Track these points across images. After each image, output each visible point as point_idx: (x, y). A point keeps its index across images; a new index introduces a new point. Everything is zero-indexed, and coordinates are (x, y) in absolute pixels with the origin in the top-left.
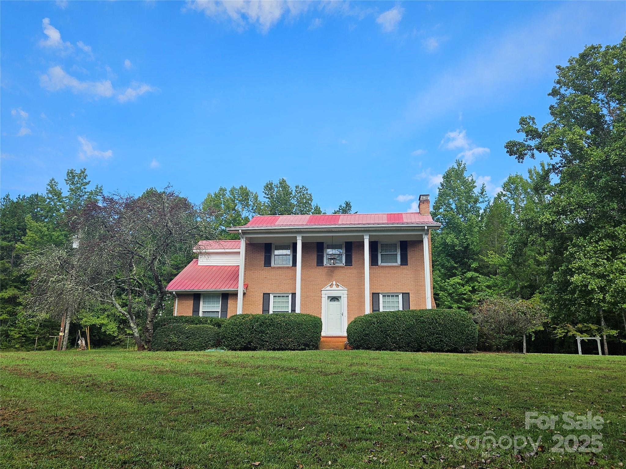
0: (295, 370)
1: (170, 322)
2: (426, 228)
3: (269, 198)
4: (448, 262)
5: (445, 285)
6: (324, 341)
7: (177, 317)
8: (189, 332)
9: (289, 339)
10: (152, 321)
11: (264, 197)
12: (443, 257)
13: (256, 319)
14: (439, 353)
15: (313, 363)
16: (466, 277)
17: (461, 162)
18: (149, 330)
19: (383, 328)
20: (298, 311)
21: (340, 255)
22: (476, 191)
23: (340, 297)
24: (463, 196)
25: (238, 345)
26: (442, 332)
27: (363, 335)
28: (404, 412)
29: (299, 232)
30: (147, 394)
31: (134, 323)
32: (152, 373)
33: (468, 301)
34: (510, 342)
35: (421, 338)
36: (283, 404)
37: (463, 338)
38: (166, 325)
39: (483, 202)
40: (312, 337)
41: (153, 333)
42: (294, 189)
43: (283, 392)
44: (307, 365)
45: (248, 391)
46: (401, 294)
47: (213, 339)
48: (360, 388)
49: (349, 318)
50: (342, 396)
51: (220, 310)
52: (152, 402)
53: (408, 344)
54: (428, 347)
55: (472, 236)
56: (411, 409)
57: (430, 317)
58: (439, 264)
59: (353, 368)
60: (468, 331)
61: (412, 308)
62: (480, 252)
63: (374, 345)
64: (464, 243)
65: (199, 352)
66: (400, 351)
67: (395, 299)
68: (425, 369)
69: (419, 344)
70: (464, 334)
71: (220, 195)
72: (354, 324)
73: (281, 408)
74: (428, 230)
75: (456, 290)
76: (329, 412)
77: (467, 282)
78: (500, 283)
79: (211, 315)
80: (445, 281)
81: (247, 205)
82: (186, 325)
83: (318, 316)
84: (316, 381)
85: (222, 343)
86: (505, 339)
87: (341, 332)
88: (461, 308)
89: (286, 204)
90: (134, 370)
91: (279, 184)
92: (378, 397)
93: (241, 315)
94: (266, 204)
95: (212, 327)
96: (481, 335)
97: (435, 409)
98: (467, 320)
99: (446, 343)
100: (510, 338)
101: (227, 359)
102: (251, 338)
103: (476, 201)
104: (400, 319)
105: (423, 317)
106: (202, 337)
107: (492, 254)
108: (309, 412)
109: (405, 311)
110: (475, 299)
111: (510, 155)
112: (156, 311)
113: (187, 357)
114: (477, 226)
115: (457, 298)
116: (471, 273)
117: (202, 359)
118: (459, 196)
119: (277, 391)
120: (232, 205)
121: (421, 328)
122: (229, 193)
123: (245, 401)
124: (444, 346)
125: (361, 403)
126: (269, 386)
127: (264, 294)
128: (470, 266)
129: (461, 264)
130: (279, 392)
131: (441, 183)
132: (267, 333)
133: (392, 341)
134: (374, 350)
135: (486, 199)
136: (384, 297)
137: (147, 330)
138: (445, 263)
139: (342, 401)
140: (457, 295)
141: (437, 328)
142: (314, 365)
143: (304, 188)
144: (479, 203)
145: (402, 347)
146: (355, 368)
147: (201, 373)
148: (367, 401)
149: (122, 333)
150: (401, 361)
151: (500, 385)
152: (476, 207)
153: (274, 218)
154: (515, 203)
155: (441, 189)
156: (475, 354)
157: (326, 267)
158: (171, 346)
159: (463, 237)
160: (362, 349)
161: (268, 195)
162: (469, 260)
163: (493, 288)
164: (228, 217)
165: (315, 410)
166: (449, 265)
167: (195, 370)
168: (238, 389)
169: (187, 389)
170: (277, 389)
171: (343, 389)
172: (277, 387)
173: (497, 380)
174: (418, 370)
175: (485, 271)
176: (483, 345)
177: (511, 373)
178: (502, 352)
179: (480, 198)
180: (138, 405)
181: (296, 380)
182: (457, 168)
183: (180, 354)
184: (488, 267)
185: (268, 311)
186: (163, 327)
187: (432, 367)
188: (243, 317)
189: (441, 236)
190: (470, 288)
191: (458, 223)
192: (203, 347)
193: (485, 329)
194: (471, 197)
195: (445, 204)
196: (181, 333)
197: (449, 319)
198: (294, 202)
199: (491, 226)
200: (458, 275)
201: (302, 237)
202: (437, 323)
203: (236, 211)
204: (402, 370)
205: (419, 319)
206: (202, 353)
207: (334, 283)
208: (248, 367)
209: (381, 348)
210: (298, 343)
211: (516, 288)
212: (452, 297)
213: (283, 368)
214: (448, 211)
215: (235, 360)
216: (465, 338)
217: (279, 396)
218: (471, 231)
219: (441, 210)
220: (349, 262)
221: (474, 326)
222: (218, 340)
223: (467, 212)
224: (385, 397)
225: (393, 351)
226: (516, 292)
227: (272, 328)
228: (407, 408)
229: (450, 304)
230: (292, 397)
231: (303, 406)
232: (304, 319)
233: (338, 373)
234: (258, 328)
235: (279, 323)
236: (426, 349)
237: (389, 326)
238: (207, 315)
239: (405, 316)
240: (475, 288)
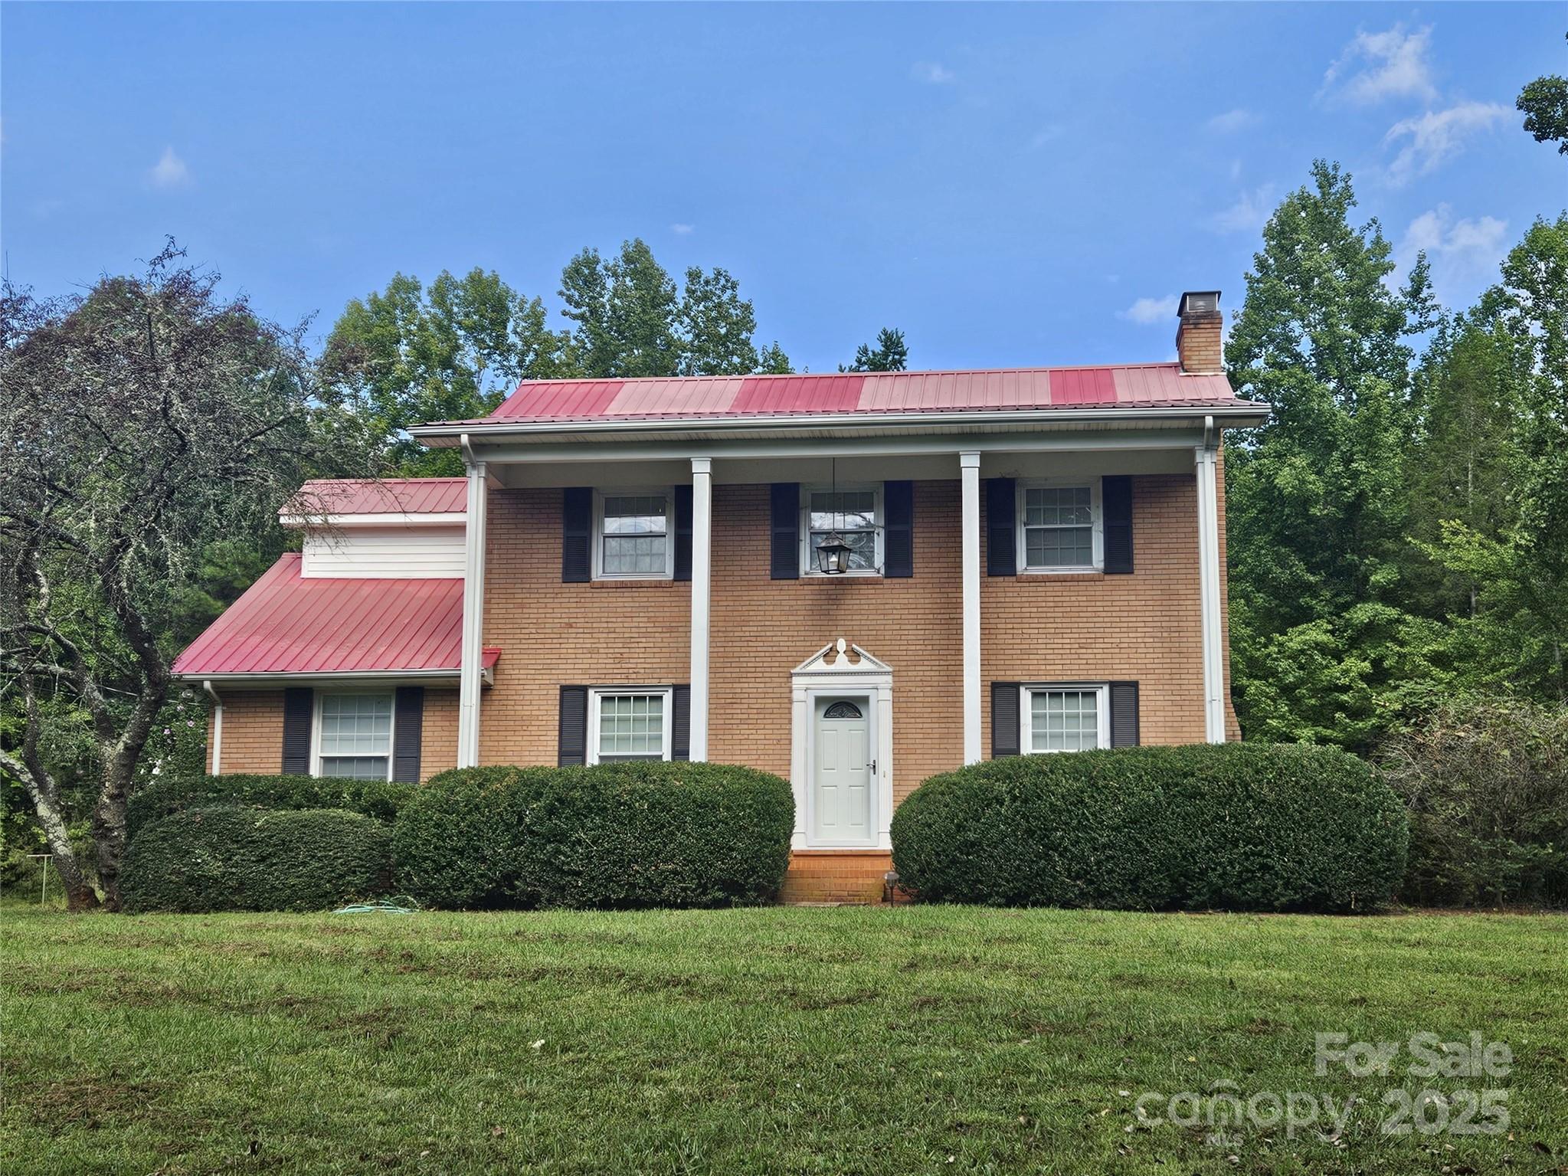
0: (689, 985)
1: (195, 798)
2: (1209, 421)
3: (582, 317)
4: (1282, 562)
5: (1269, 655)
6: (801, 873)
7: (219, 779)
8: (270, 837)
9: (665, 862)
10: (120, 795)
11: (565, 313)
12: (1262, 548)
13: (532, 784)
14: (1255, 917)
15: (759, 958)
16: (1348, 624)
17: (1335, 168)
18: (111, 830)
19: (1035, 818)
20: (698, 752)
21: (865, 534)
22: (1394, 285)
23: (865, 700)
24: (1343, 308)
25: (462, 888)
26: (1268, 835)
27: (958, 848)
28: (1144, 1160)
29: (699, 440)
30: (73, 1089)
31: (52, 805)
32: (103, 1000)
33: (1356, 714)
34: (1534, 868)
35: (1184, 858)
36: (637, 1131)
37: (1352, 858)
38: (176, 810)
39: (1420, 328)
40: (757, 856)
41: (128, 844)
42: (682, 284)
43: (638, 1079)
44: (733, 968)
45: (492, 1075)
46: (1106, 689)
47: (362, 866)
48: (953, 1062)
49: (898, 780)
50: (880, 1095)
51: (388, 751)
52: (89, 1122)
53: (1134, 881)
54: (1215, 892)
55: (1375, 461)
56: (1170, 1148)
57: (1221, 775)
58: (1246, 575)
59: (922, 977)
60: (1371, 827)
61: (1150, 738)
62: (1408, 524)
63: (1000, 886)
64: (1346, 489)
65: (311, 915)
66: (1102, 908)
67: (1080, 707)
68: (1211, 980)
69: (1176, 881)
70: (1354, 841)
71: (395, 307)
72: (922, 805)
73: (628, 1149)
74: (1216, 432)
75: (1311, 674)
76: (830, 1164)
77: (1354, 643)
78: (1483, 646)
79: (355, 773)
80: (1270, 641)
81: (501, 347)
82: (257, 809)
83: (775, 773)
84: (770, 1030)
85: (398, 881)
86: (1514, 858)
87: (869, 837)
88: (1330, 740)
89: (648, 341)
90: (31, 989)
91: (621, 263)
92: (1031, 1100)
93: (472, 772)
94: (573, 343)
95: (360, 817)
96: (1421, 843)
97: (1270, 1147)
98: (1369, 784)
99: (1283, 878)
100: (1535, 855)
101: (417, 943)
102: (515, 860)
103: (1394, 324)
104: (1101, 783)
105: (1193, 775)
106: (320, 859)
107: (1455, 533)
108: (744, 1163)
109: (1124, 753)
110: (1384, 706)
111: (1539, 139)
112: (134, 754)
113: (256, 937)
114: (1393, 423)
115: (1313, 701)
116: (1369, 606)
117: (316, 944)
118: (1327, 306)
119: (613, 1073)
120: (438, 347)
121: (1184, 819)
122: (426, 300)
123: (479, 1118)
124: (1275, 887)
125: (961, 1125)
126: (581, 1051)
127: (564, 689)
128: (1366, 579)
129: (1331, 575)
130: (623, 1078)
131: (1257, 257)
132: (579, 842)
133: (1069, 870)
134: (1000, 906)
135: (1434, 316)
136: (1040, 700)
137: (101, 830)
138: (1270, 571)
139: (883, 1115)
140: (1314, 692)
141: (1249, 817)
142: (762, 968)
143: (723, 281)
144: (1405, 332)
145: (1109, 893)
146: (929, 978)
147: (306, 1002)
148: (985, 1115)
149: (21, 842)
150: (1112, 947)
151: (1525, 1042)
152: (1392, 348)
153: (600, 388)
154: (1550, 332)
155: (1258, 281)
156: (1398, 919)
157: (811, 582)
158: (198, 894)
159: (1340, 468)
160: (952, 902)
161: (578, 305)
162: (1362, 557)
163: (1456, 664)
164: (427, 393)
165: (771, 1156)
166: (1285, 576)
167: (280, 988)
168: (450, 1065)
169: (242, 1068)
170: (610, 1067)
171: (883, 1067)
172: (611, 1057)
173: (1509, 1023)
174: (1183, 982)
175: (1423, 599)
176: (1422, 882)
177: (1556, 991)
178: (1500, 911)
179: (1408, 313)
180: (29, 1137)
181: (691, 1027)
182: (1319, 196)
183: (233, 923)
184: (1435, 584)
185: (582, 754)
186: (166, 819)
187: (1237, 970)
188: (480, 780)
189: (1254, 463)
190: (1366, 666)
191: (1321, 413)
192: (326, 894)
193: (1435, 824)
194: (1373, 309)
195: (1271, 341)
196: (237, 842)
197: (1297, 783)
198: (680, 332)
199: (1449, 423)
200: (1320, 617)
201: (714, 462)
202: (1251, 797)
203: (455, 369)
204: (1118, 983)
205: (1177, 785)
206: (316, 919)
207: (842, 645)
208: (495, 977)
209: (1027, 896)
210: (700, 877)
211: (1545, 662)
212: (1295, 702)
213: (638, 978)
214: (1282, 367)
215: (446, 948)
216: (1359, 857)
217: (620, 1094)
218: (1374, 444)
219: (1257, 364)
220: (899, 564)
221: (1394, 811)
222: (382, 868)
223: (1358, 370)
224: (1058, 1096)
225: (1073, 907)
226: (1545, 679)
227: (597, 820)
228: (1154, 1146)
229: (1287, 726)
230: (675, 1100)
231: (720, 1140)
232: (722, 785)
233: (864, 996)
234: (540, 820)
235: (624, 804)
236: (1203, 902)
237: (1060, 813)
238: (339, 772)
239: (1120, 773)
240: (1387, 664)
